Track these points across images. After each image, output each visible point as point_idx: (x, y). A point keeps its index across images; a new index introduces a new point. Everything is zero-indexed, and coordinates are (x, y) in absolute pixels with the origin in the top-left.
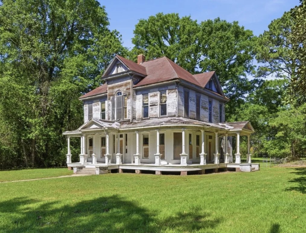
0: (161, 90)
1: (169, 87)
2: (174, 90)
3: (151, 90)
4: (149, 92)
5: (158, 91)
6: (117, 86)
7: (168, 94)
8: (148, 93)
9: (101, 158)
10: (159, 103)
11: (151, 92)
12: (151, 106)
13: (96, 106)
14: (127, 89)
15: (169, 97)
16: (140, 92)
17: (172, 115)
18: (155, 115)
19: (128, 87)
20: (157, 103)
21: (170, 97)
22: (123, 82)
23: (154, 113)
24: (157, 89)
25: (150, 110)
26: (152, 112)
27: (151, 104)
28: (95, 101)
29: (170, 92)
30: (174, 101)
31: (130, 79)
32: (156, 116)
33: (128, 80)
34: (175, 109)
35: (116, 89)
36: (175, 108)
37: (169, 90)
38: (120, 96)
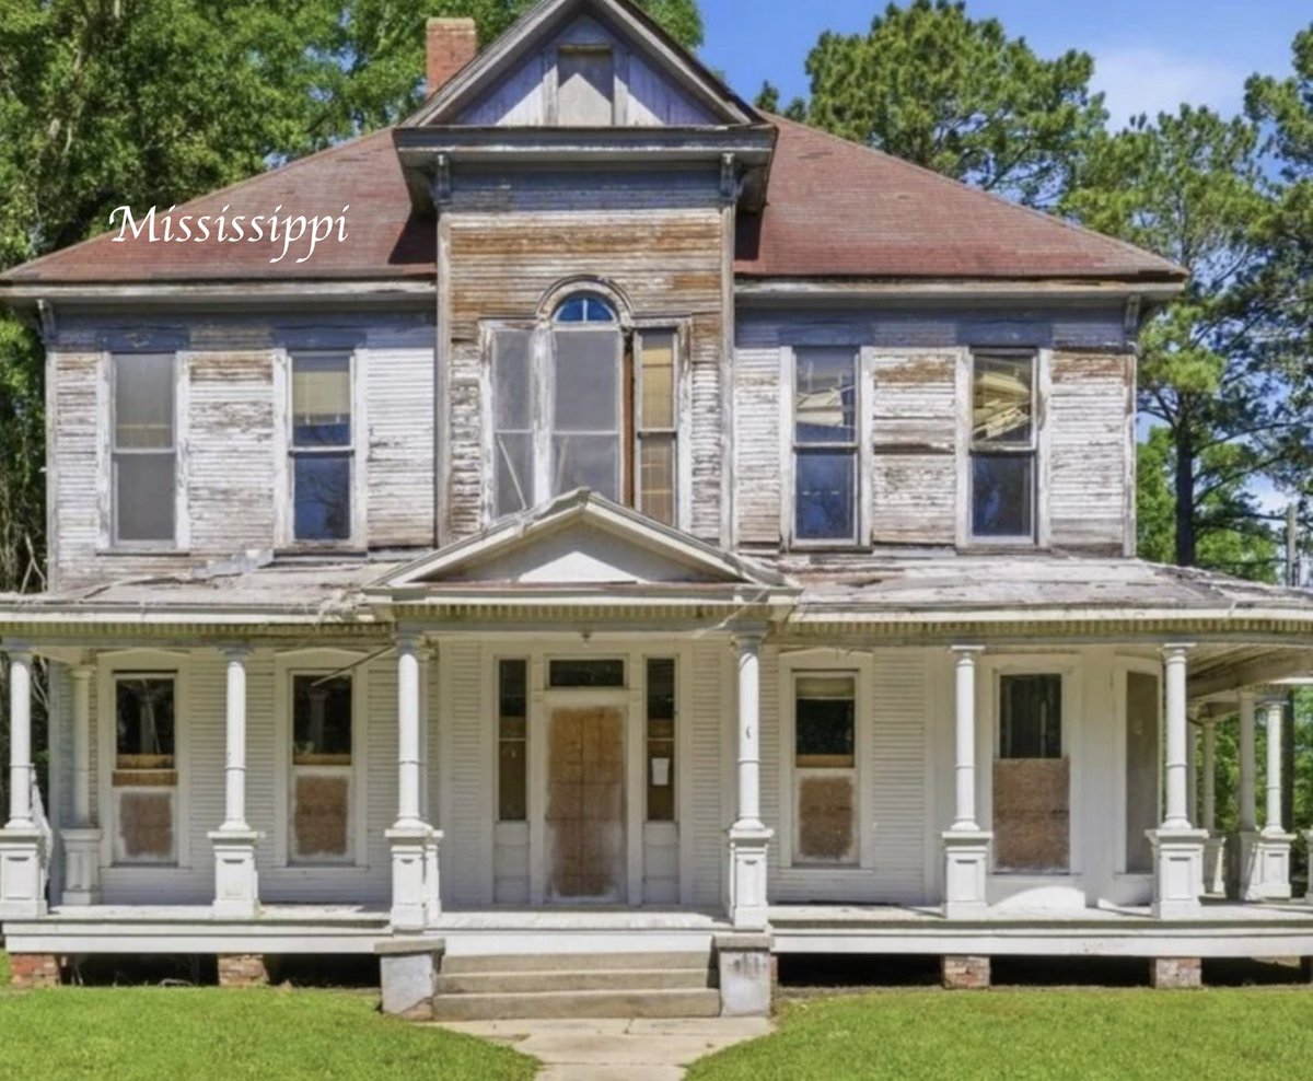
0: (989, 338)
1: (1065, 331)
2: (1106, 360)
3: (883, 328)
4: (870, 343)
5: (959, 343)
6: (556, 239)
7: (1056, 379)
8: (854, 349)
9: (291, 863)
10: (962, 439)
11: (887, 344)
12: (880, 449)
13: (232, 378)
14: (681, 281)
15: (1059, 402)
16: (770, 329)
17: (1093, 540)
18: (923, 530)
19: (698, 263)
20: (951, 432)
21: (1074, 401)
22: (643, 215)
23: (912, 512)
24: (950, 329)
25: (881, 482)
26: (903, 497)
27: (889, 439)
28: (211, 332)
29: (1075, 368)
30: (1113, 437)
31: (720, 204)
32: (942, 538)
33: (692, 204)
34: (1117, 501)
35: (555, 266)
36: (1116, 488)
37: (1064, 348)
38: (588, 327)
